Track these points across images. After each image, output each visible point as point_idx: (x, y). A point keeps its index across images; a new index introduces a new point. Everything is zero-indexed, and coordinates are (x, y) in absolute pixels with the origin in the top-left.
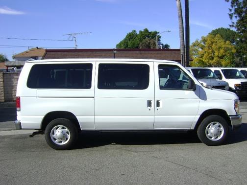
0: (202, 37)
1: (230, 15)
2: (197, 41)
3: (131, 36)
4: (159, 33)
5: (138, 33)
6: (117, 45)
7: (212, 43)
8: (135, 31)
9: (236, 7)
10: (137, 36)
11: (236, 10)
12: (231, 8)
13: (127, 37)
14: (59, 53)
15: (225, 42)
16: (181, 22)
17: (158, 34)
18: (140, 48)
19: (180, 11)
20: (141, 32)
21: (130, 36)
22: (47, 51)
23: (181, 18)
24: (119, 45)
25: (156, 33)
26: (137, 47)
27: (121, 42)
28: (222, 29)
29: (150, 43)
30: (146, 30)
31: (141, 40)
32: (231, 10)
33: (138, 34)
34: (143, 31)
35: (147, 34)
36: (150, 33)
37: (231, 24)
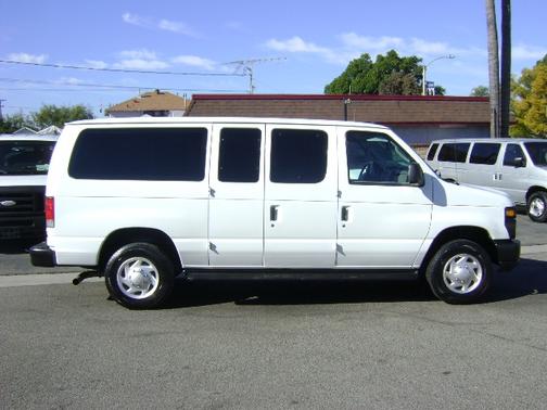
0: (524, 71)
3: (359, 68)
4: (421, 60)
5: (374, 60)
6: (327, 88)
8: (367, 56)
10: (371, 66)
13: (349, 69)
14: (222, 102)
16: (492, 36)
17: (419, 64)
18: (380, 93)
19: (491, 11)
20: (380, 58)
21: (357, 66)
22: (196, 98)
23: (492, 27)
24: (331, 88)
25: (414, 60)
26: (371, 93)
27: (336, 81)
29: (401, 83)
30: (393, 54)
31: (380, 77)
33: (374, 62)
34: (385, 55)
35: (395, 62)
36: (401, 60)
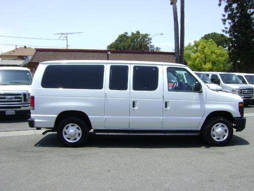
0: (195, 42)
1: (223, 20)
2: (190, 45)
7: (205, 47)
8: (127, 33)
9: (229, 13)
10: (128, 38)
11: (229, 15)
12: (224, 13)
15: (218, 46)
17: (149, 36)
20: (133, 34)
21: (122, 37)
24: (110, 47)
25: (146, 35)
27: (112, 44)
28: (215, 34)
30: (138, 33)
32: (224, 16)
33: (130, 36)
34: (135, 33)
37: (224, 29)
